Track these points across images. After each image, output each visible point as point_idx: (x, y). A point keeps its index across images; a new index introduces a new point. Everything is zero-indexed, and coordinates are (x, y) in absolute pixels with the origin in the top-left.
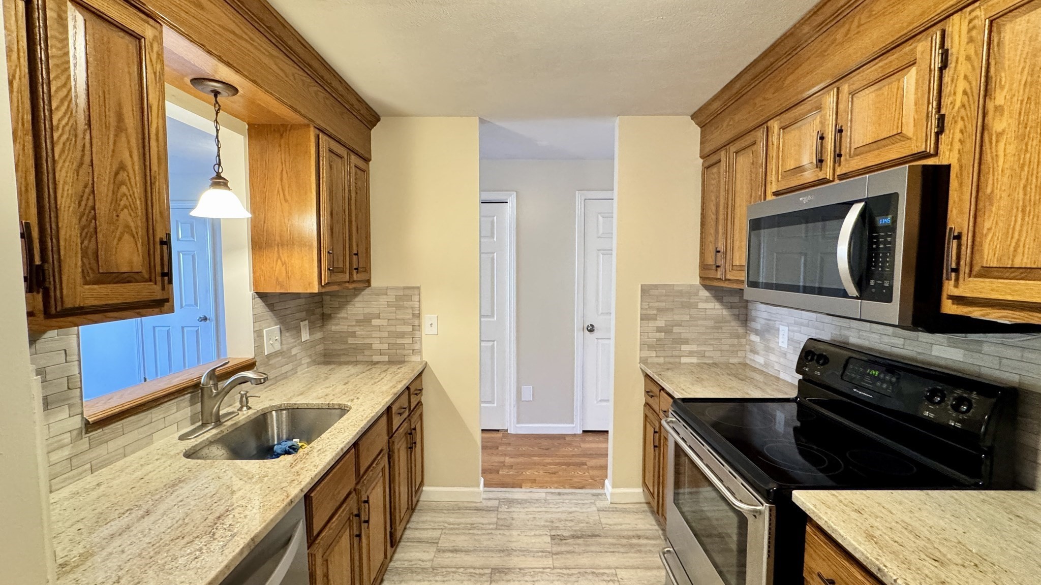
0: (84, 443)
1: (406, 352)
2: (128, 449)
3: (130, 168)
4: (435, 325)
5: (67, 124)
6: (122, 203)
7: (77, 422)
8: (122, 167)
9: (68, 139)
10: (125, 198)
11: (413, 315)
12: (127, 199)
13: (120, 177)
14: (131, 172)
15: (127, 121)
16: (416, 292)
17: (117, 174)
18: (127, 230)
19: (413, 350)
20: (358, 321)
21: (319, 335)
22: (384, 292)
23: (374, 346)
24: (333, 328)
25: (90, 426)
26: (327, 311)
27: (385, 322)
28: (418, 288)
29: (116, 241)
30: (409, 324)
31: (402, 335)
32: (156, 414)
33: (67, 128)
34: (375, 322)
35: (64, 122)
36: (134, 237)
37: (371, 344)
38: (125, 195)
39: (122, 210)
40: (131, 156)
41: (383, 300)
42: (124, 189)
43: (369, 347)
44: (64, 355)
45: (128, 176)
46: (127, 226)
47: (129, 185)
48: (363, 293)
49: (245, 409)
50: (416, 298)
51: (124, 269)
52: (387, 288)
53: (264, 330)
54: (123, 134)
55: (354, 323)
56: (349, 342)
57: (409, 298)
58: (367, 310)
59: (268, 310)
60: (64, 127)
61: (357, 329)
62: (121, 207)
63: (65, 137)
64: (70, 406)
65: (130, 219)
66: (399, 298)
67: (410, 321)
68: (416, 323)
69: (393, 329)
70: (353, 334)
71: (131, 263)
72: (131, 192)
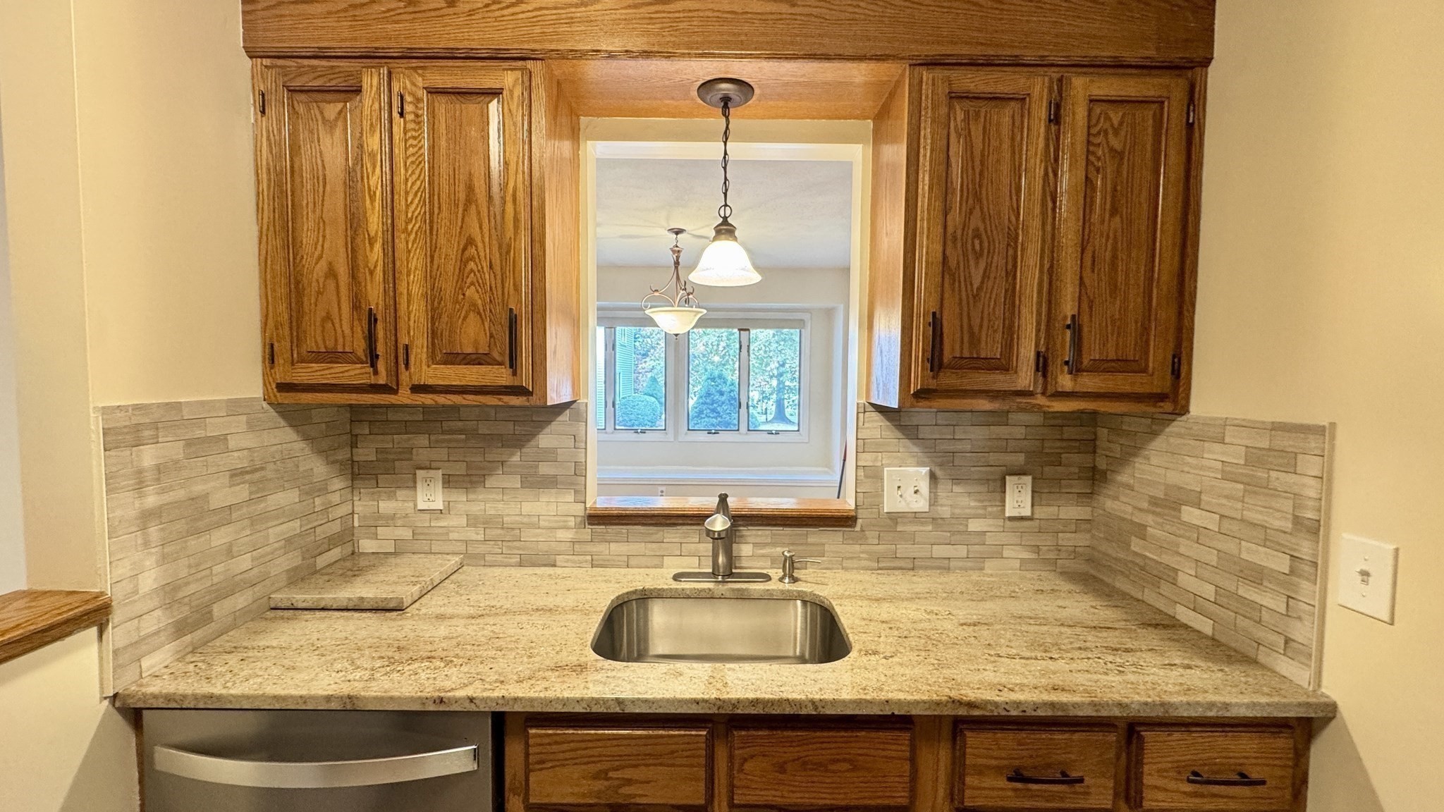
0: (587, 532)
1: (1260, 634)
2: (633, 561)
3: (478, 239)
4: (1381, 580)
6: (469, 281)
8: (470, 242)
10: (472, 275)
11: (1297, 520)
12: (475, 275)
13: (467, 254)
14: (480, 245)
15: (477, 190)
16: (1313, 443)
17: (464, 249)
18: (473, 308)
19: (1288, 641)
20: (1154, 501)
22: (1216, 433)
23: (1183, 579)
24: (1109, 504)
25: (598, 519)
27: (1211, 522)
28: (1319, 431)
29: (460, 320)
30: (1279, 547)
31: (1257, 576)
34: (1190, 514)
36: (481, 317)
37: (1176, 571)
38: (472, 271)
39: (469, 287)
40: (481, 228)
41: (1214, 455)
42: (472, 265)
43: (1170, 575)
44: (573, 440)
45: (476, 250)
46: (474, 305)
47: (477, 260)
48: (1167, 430)
49: (787, 580)
50: (1310, 465)
51: (469, 350)
52: (1225, 423)
53: (885, 469)
54: (473, 207)
55: (1145, 505)
56: (1133, 548)
57: (1290, 463)
58: (1174, 478)
59: (899, 435)
61: (1149, 519)
62: (467, 285)
65: (476, 296)
66: (1255, 458)
67: (1282, 539)
68: (1305, 548)
69: (1229, 546)
70: (1141, 531)
71: (476, 343)
72: (480, 268)
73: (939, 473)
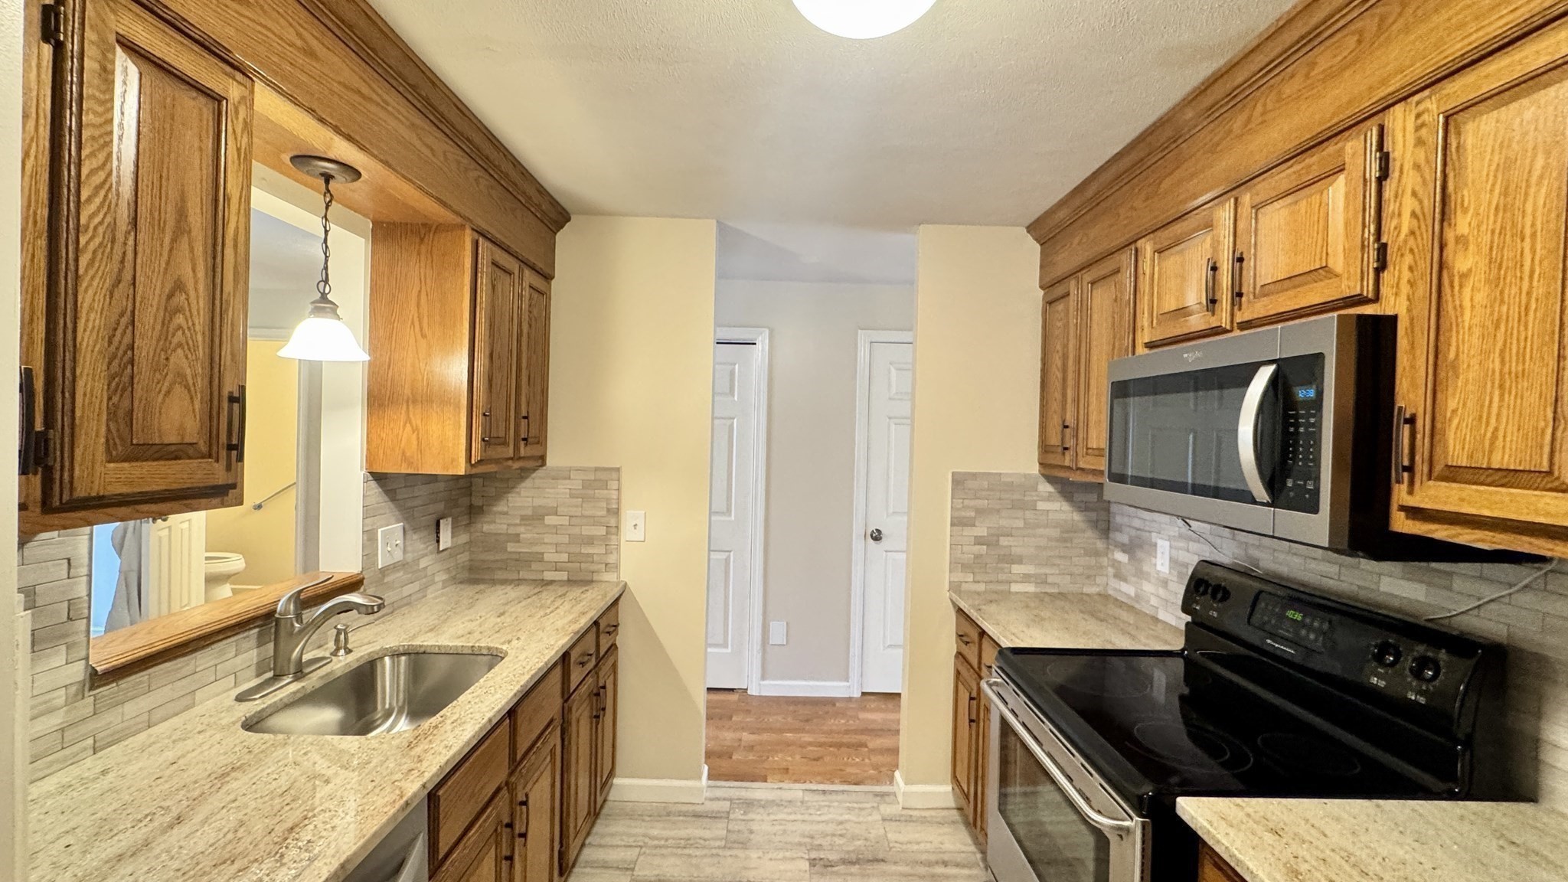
0: (87, 704)
1: (594, 567)
2: (157, 715)
3: (190, 286)
4: (641, 526)
5: (101, 223)
6: (175, 341)
7: (77, 672)
8: (179, 286)
9: (101, 244)
10: (180, 333)
11: (608, 510)
12: (184, 333)
13: (175, 301)
14: (192, 293)
15: (191, 219)
16: (614, 475)
17: (170, 296)
18: (178, 380)
19: (606, 565)
20: (523, 518)
21: (463, 538)
22: (565, 474)
23: (547, 557)
24: (486, 528)
25: (97, 679)
26: (477, 501)
27: (565, 521)
28: (618, 470)
29: (161, 396)
30: (601, 524)
31: (590, 541)
32: (203, 659)
33: (101, 230)
34: (550, 520)
35: (97, 220)
36: (189, 391)
37: (543, 554)
38: (180, 327)
39: (174, 350)
40: (194, 271)
41: (563, 488)
42: (180, 319)
43: (539, 558)
44: (66, 565)
45: (187, 300)
46: (180, 374)
47: (188, 313)
48: (534, 475)
49: (342, 652)
50: (614, 485)
51: (173, 438)
52: (570, 470)
53: (380, 531)
54: (186, 238)
55: (518, 521)
56: (509, 549)
57: (605, 485)
58: (538, 502)
59: (386, 499)
60: (95, 228)
61: (522, 529)
62: (173, 345)
63: (97, 241)
64: (69, 647)
65: (185, 364)
66: (586, 485)
67: (603, 520)
68: (613, 522)
69: (576, 530)
70: (516, 538)
71: (182, 428)
72: (190, 324)
73: (407, 526)
